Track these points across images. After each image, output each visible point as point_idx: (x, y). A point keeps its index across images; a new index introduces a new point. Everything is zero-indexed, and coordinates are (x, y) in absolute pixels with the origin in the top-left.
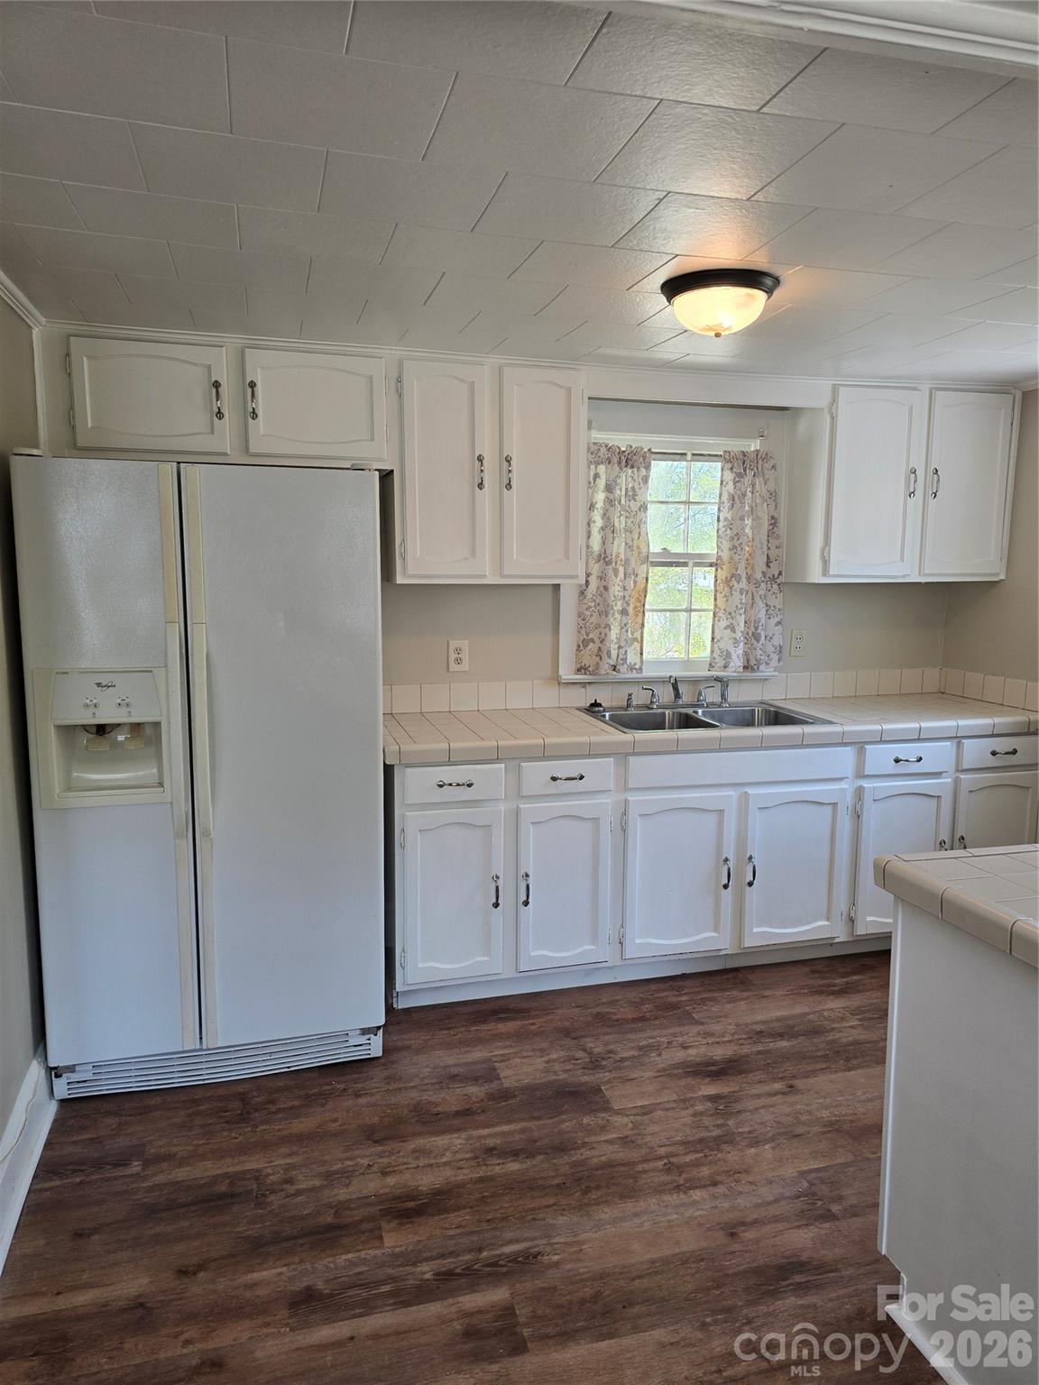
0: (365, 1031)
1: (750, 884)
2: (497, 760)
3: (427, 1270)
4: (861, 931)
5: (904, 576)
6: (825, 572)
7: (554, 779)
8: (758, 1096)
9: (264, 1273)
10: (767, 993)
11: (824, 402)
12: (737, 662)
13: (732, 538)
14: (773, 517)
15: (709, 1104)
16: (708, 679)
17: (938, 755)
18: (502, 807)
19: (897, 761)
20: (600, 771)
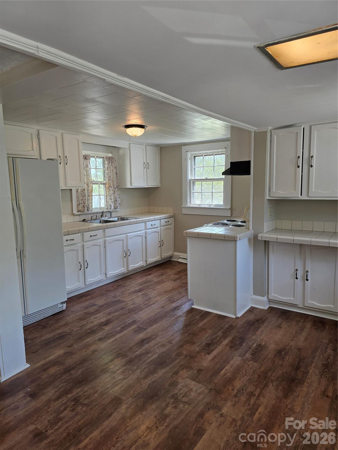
0: (62, 303)
1: (129, 256)
2: (79, 233)
3: (119, 328)
4: (148, 263)
5: (144, 186)
6: (131, 185)
7: (91, 236)
8: (150, 292)
9: (86, 341)
10: (136, 278)
11: (128, 147)
12: (113, 207)
13: (108, 177)
14: (116, 173)
15: (142, 295)
16: (107, 212)
17: (157, 223)
18: (80, 244)
19: (152, 225)
20: (100, 233)
